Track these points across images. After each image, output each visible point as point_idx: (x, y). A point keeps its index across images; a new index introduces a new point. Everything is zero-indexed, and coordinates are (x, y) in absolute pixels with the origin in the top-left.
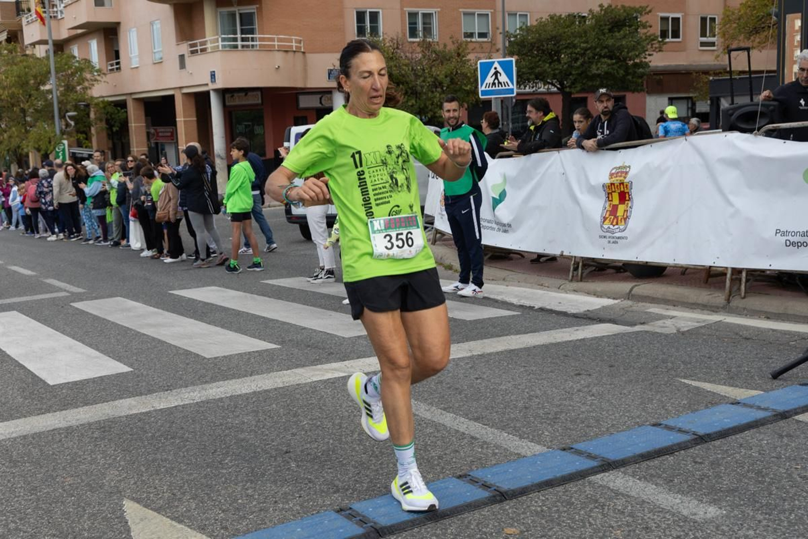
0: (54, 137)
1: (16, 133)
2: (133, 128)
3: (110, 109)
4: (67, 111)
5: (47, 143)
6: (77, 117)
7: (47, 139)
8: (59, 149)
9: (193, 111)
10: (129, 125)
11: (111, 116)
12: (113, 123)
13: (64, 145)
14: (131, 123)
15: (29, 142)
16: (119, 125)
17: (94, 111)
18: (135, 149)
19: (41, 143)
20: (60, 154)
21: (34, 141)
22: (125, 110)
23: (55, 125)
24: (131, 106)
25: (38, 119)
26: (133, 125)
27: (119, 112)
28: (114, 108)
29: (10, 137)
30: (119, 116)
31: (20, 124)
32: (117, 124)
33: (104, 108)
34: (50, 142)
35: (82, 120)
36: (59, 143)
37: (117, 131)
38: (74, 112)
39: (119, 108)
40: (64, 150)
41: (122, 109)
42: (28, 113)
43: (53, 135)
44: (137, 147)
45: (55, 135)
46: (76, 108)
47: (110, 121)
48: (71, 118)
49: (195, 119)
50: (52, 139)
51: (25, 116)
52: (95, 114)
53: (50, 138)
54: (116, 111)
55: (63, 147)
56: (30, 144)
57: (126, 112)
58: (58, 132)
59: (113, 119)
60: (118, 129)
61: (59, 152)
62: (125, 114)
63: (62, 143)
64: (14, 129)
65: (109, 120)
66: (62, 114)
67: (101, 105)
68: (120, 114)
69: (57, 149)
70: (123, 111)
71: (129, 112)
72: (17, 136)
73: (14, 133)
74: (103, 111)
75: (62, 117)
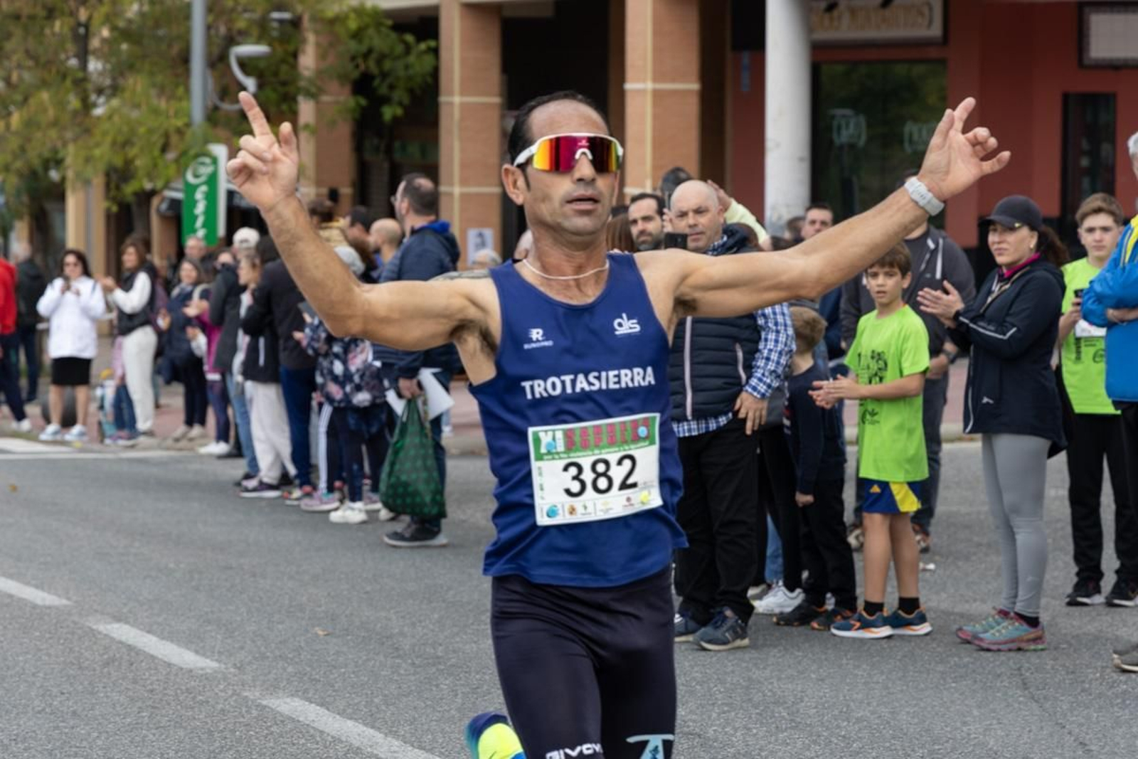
0: (180, 132)
1: (51, 113)
2: (457, 114)
3: (381, 41)
4: (231, 41)
5: (156, 152)
6: (262, 65)
7: (158, 140)
8: (196, 176)
9: (689, 57)
10: (443, 99)
11: (379, 62)
12: (383, 90)
13: (215, 161)
14: (451, 94)
15: (98, 145)
16: (406, 101)
17: (318, 45)
18: (457, 190)
19: (132, 152)
20: (199, 195)
21: (114, 143)
22: (432, 43)
23: (188, 90)
24: (453, 29)
25: (131, 67)
26: (457, 99)
27: (408, 49)
28: (393, 35)
29: (30, 124)
30: (407, 67)
31: (68, 82)
32: (400, 95)
33: (357, 35)
34: (164, 149)
35: (276, 74)
36: (197, 156)
37: (395, 119)
38: (258, 42)
39: (410, 38)
40: (212, 180)
41: (420, 38)
42: (95, 43)
43: (179, 123)
44: (464, 182)
45: (188, 125)
46: (262, 31)
47: (376, 82)
48: (247, 65)
49: (695, 86)
50: (174, 139)
51: (83, 55)
52: (322, 55)
53: (167, 135)
54: (399, 49)
55: (209, 170)
56: (97, 152)
57: (435, 51)
58: (198, 114)
59: (384, 75)
60: (399, 111)
61: (196, 187)
62: (429, 60)
63: (207, 154)
64: (45, 96)
65: (372, 78)
66: (216, 51)
67: (353, 24)
68: (412, 59)
69: (190, 177)
70: (423, 46)
71: (444, 54)
72: (55, 123)
73: (45, 110)
74: (353, 46)
75: (218, 61)
